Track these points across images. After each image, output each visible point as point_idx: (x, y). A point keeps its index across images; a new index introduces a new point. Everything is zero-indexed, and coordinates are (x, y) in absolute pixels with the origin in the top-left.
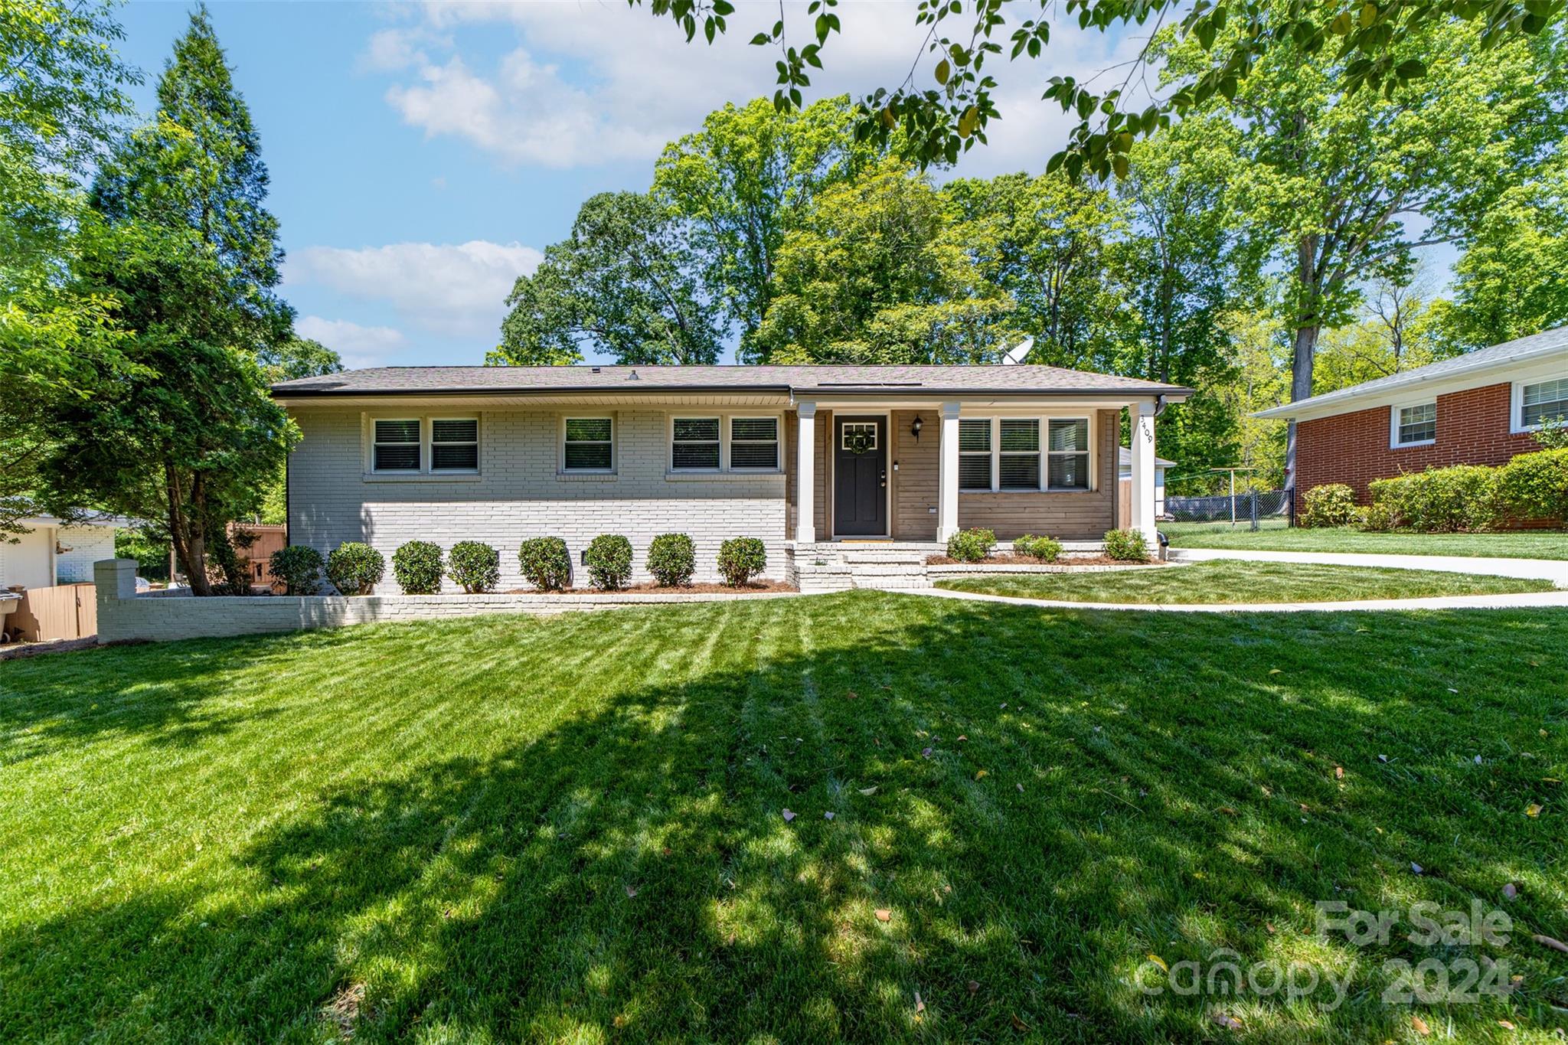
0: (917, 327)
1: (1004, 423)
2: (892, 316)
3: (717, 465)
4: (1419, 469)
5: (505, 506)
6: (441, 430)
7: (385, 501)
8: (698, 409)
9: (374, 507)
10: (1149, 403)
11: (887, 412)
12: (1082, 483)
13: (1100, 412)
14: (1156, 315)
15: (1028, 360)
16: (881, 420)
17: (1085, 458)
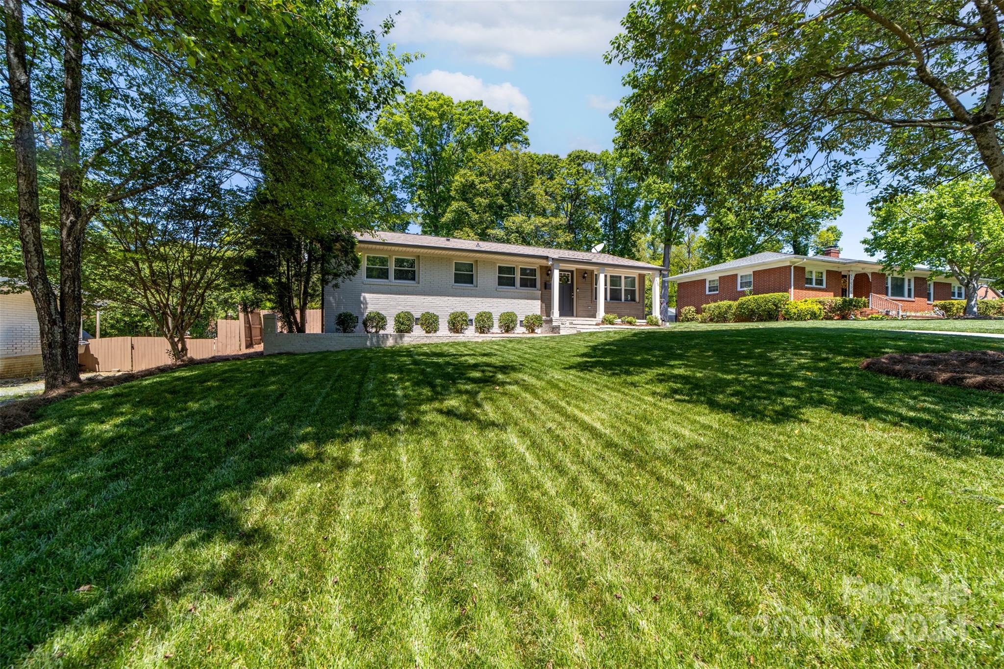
0: (528, 228)
1: (611, 276)
2: (517, 219)
3: (514, 285)
4: (715, 301)
5: (430, 298)
6: (399, 262)
7: (373, 293)
8: (508, 262)
9: (368, 296)
10: (658, 273)
11: (574, 269)
12: (633, 299)
13: (640, 275)
14: (610, 231)
15: (603, 251)
16: (572, 272)
17: (634, 291)
